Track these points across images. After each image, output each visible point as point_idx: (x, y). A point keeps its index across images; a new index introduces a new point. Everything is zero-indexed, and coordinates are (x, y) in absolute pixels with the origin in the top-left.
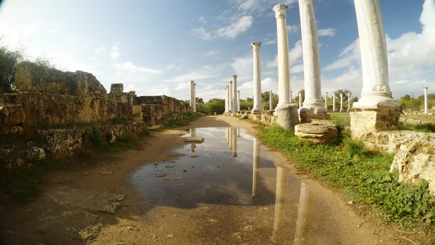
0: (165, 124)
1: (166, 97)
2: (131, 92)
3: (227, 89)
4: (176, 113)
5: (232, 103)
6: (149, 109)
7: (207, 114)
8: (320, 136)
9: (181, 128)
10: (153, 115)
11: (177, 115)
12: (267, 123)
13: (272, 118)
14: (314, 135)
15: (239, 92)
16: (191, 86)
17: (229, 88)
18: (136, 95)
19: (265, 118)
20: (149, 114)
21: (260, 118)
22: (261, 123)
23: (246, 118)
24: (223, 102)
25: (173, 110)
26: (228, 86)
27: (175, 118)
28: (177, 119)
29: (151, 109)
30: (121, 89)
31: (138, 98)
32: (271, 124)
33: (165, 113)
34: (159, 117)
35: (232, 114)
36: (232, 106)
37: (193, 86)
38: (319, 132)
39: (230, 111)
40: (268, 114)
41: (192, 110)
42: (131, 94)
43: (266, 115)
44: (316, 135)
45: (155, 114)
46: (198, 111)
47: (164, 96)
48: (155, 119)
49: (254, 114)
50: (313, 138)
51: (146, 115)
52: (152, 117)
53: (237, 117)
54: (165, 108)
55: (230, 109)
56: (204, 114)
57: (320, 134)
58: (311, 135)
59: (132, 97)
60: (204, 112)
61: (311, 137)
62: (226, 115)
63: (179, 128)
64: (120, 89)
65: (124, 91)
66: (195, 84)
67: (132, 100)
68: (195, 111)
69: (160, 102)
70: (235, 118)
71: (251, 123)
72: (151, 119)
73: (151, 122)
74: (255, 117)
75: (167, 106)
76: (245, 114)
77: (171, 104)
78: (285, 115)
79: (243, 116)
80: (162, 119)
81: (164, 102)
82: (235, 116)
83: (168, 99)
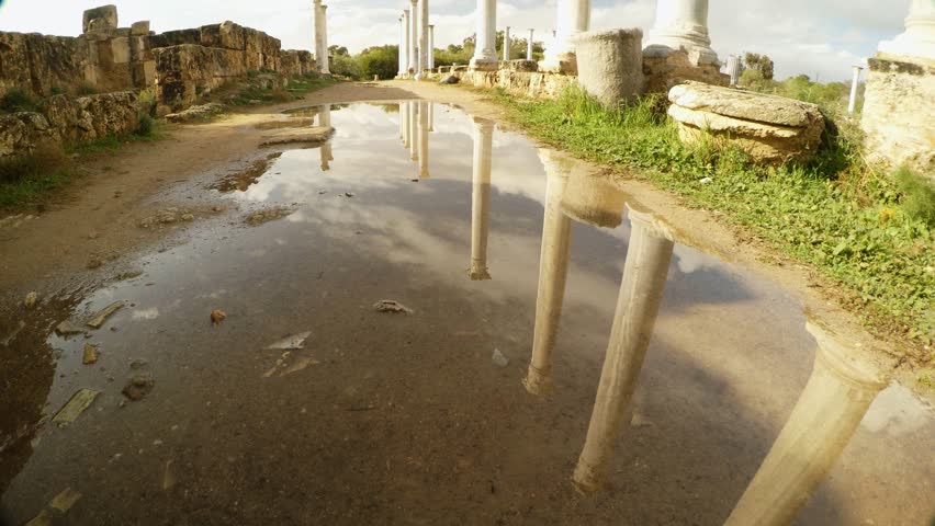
0: (226, 102)
1: (235, 26)
2: (137, 25)
3: (405, 19)
4: (269, 71)
5: (416, 50)
6: (177, 61)
7: (356, 78)
8: (787, 133)
9: (275, 107)
10: (190, 78)
11: (269, 76)
12: (516, 91)
13: (534, 76)
14: (766, 129)
15: (432, 27)
16: (316, 9)
17: (408, 17)
18: (152, 33)
19: (512, 79)
20: (177, 75)
21: (495, 79)
22: (501, 91)
23: (454, 81)
24: (395, 51)
25: (261, 63)
26: (407, 12)
27: (265, 85)
28: (270, 87)
29: (182, 60)
30: (111, 20)
31: (158, 37)
32: (530, 94)
33: (234, 72)
34: (212, 83)
35: (416, 77)
36: (417, 57)
37: (320, 9)
38: (785, 121)
39: (411, 71)
40: (518, 68)
41: (319, 68)
42: (138, 31)
43: (513, 70)
44: (771, 129)
45: (196, 74)
46: (333, 73)
47: (227, 23)
48: (199, 89)
49: (476, 70)
50: (758, 138)
51: (169, 80)
52: (187, 84)
53: (430, 80)
54: (235, 58)
55: (410, 66)
56: (347, 79)
57: (787, 127)
58: (752, 125)
59: (140, 39)
60: (349, 75)
61: (749, 136)
62: (401, 79)
63: (270, 108)
64: (107, 22)
65: (120, 26)
66: (325, 7)
67: (141, 45)
68: (325, 70)
69: (219, 42)
70: (424, 84)
71: (472, 91)
72: (183, 89)
73: (182, 97)
74: (479, 79)
75: (239, 54)
76: (452, 72)
77: (253, 47)
78: (604, 57)
79: (446, 77)
80: (224, 87)
81: (230, 41)
82: (424, 79)
83: (245, 34)
